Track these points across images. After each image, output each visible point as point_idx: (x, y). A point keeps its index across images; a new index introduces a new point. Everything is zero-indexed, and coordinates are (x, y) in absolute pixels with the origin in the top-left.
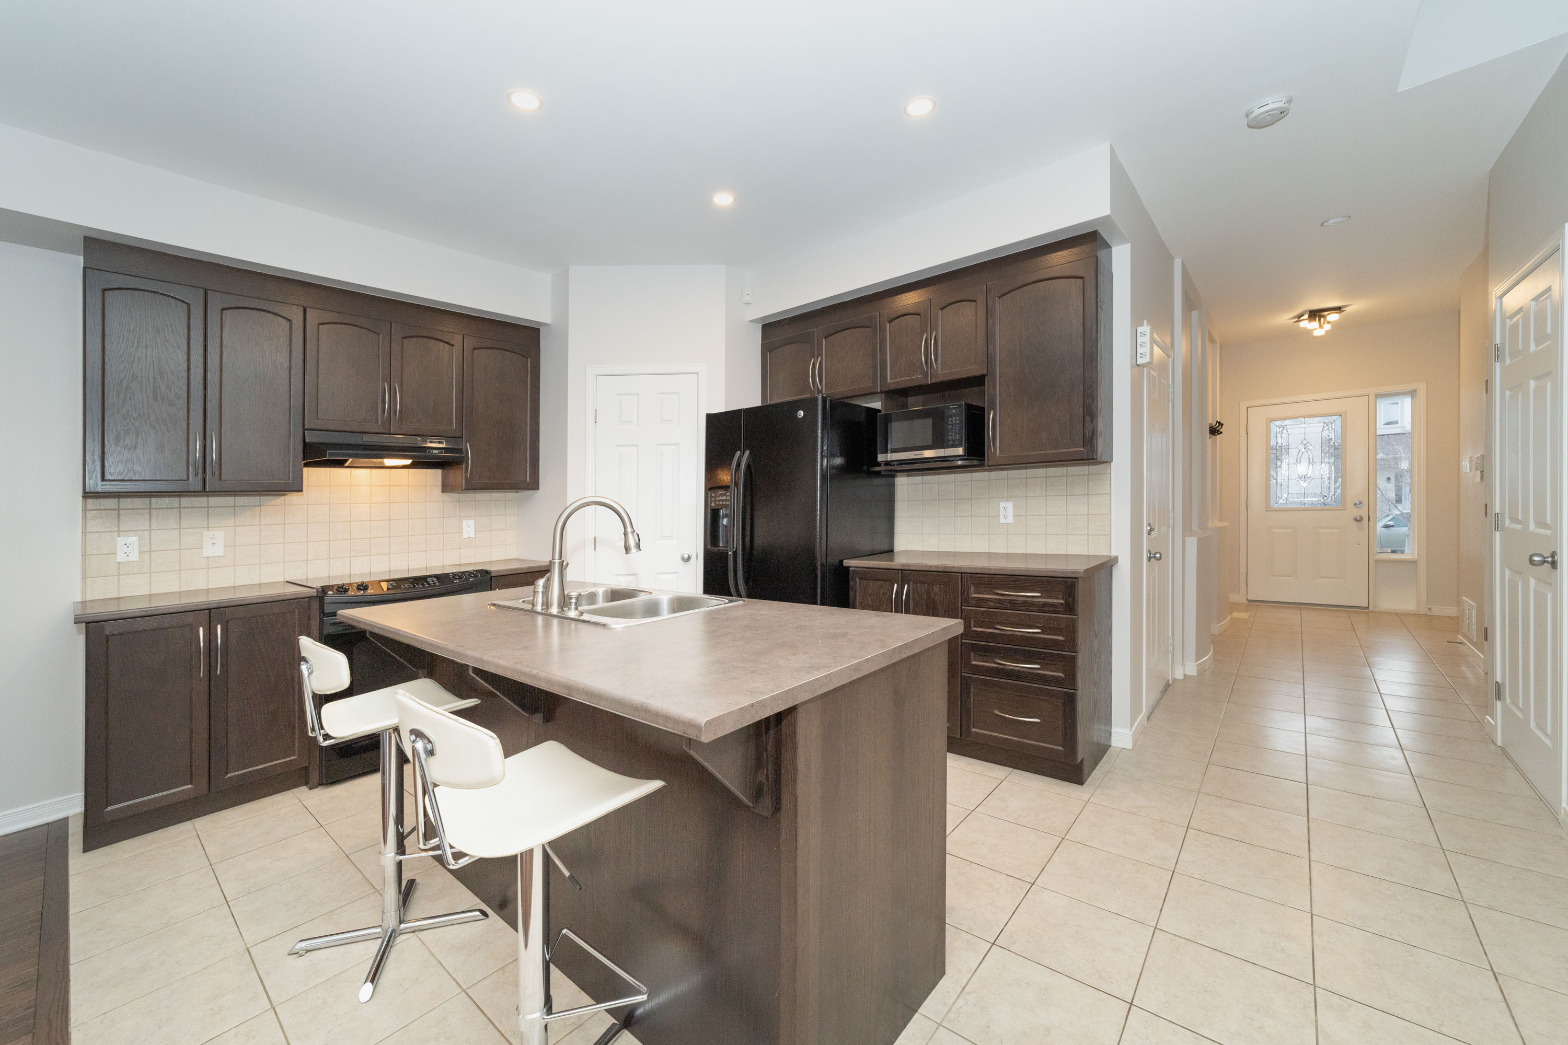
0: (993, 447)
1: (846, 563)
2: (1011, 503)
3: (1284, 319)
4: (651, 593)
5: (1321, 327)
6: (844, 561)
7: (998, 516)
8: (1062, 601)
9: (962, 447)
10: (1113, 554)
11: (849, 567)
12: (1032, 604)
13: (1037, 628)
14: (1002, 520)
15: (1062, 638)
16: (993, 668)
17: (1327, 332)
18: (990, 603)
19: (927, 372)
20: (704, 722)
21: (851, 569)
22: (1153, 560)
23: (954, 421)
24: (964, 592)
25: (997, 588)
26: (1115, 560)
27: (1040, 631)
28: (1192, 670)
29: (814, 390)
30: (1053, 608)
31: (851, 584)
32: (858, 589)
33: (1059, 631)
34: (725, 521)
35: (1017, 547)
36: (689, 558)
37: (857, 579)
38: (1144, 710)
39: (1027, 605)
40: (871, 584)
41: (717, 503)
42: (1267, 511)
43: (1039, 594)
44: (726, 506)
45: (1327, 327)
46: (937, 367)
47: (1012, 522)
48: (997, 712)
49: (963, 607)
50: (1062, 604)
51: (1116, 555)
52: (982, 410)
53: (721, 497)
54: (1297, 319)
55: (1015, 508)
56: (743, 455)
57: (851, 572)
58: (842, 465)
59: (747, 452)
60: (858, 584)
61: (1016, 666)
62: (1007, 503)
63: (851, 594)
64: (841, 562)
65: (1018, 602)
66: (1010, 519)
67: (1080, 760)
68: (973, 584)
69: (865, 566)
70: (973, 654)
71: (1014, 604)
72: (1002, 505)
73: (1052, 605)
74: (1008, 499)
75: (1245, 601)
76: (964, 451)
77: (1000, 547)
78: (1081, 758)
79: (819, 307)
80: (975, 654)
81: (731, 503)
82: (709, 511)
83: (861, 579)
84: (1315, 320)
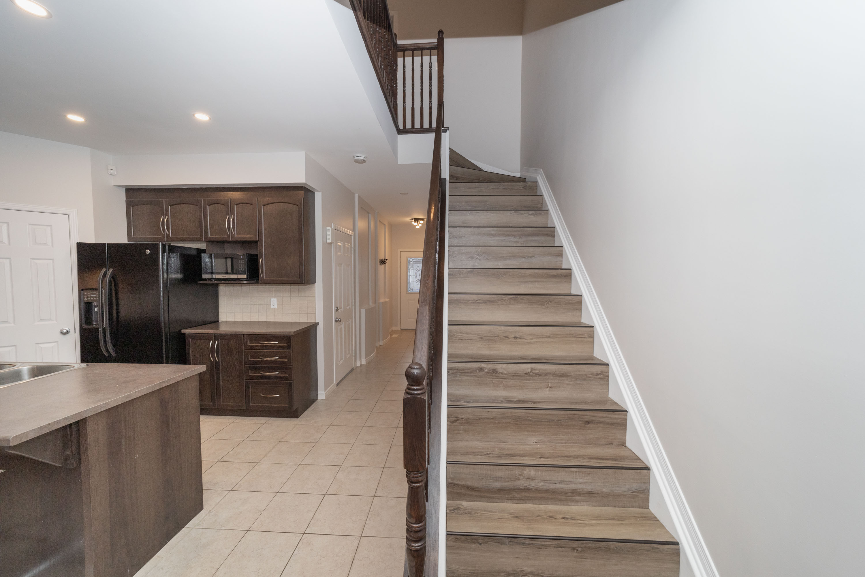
0: (262, 275)
1: (183, 331)
2: (276, 299)
3: (408, 219)
4: (15, 365)
5: (418, 225)
6: (182, 330)
7: (270, 305)
8: (286, 345)
9: (245, 274)
10: (317, 321)
11: (185, 333)
12: (274, 347)
13: (277, 357)
14: (272, 307)
15: (286, 360)
16: (259, 376)
17: (420, 227)
18: (257, 347)
19: (229, 235)
20: (13, 436)
21: (186, 334)
22: (338, 321)
23: (241, 262)
24: (245, 343)
25: (260, 341)
26: (318, 324)
27: (278, 358)
28: (364, 362)
29: (164, 234)
30: (283, 348)
31: (187, 341)
32: (191, 345)
33: (285, 357)
34: (96, 309)
35: (279, 319)
36: (67, 332)
37: (190, 340)
38: (335, 382)
39: (273, 347)
40: (198, 342)
41: (89, 298)
42: (407, 293)
43: (277, 342)
44: (96, 301)
45: (420, 225)
46: (235, 233)
47: (276, 307)
48: (262, 395)
49: (245, 350)
50: (286, 346)
51: (318, 322)
52: (257, 256)
53: (92, 296)
54: (411, 220)
55: (278, 301)
56: (108, 270)
57: (186, 336)
58: (181, 278)
59: (111, 270)
60: (190, 342)
61: (271, 374)
62: (274, 299)
63: (187, 347)
64: (180, 331)
65: (269, 346)
66: (276, 306)
67: (295, 408)
68: (249, 339)
69: (194, 332)
70: (250, 371)
71: (267, 347)
72: (272, 299)
73: (282, 347)
74: (274, 297)
75: (400, 329)
76: (247, 276)
77: (272, 319)
78: (296, 408)
79: (166, 187)
80: (251, 371)
81: (99, 299)
82: (83, 304)
83: (192, 339)
84: (416, 222)
